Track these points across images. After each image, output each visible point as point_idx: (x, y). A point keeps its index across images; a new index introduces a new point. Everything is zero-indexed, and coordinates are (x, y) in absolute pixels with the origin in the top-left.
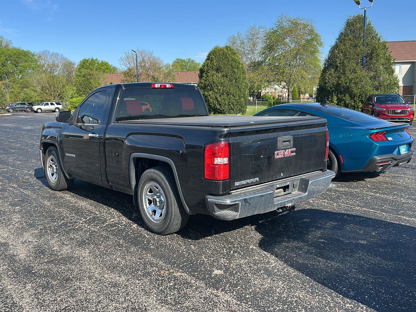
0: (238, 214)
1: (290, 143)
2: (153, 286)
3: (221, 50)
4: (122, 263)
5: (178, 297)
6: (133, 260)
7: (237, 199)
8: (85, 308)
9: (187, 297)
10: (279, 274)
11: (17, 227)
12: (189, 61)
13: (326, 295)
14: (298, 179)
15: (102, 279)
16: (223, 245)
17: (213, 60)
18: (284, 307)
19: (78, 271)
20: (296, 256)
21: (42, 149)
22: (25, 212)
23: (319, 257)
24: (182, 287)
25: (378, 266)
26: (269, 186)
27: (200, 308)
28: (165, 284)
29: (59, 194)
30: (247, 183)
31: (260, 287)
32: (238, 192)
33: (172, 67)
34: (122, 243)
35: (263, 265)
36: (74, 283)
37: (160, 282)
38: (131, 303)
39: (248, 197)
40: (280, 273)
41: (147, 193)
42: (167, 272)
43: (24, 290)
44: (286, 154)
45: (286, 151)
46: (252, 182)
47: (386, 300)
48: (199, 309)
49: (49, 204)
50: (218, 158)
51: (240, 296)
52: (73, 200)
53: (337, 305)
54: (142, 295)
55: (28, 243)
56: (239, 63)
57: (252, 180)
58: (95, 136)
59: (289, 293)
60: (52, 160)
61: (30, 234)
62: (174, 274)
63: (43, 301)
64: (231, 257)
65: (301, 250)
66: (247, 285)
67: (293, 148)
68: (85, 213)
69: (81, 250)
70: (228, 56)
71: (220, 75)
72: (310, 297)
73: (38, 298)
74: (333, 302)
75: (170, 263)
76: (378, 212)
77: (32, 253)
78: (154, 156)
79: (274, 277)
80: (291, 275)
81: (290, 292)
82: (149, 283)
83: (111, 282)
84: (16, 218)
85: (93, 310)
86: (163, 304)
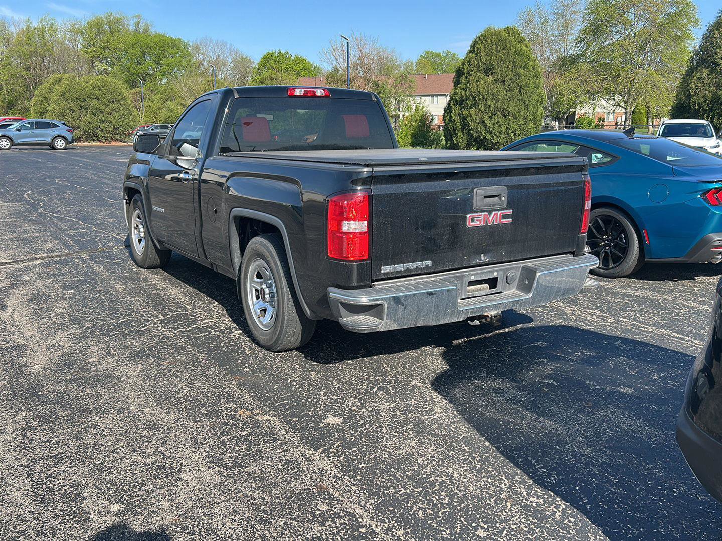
0: (380, 323)
1: (500, 199)
2: (212, 434)
3: (497, 33)
4: (184, 391)
5: (243, 455)
6: (203, 389)
7: (380, 296)
8: (86, 458)
9: (258, 457)
10: (438, 433)
11: (54, 322)
12: (447, 55)
13: (504, 478)
14: (517, 267)
15: (138, 415)
16: (366, 375)
17: (480, 52)
18: (415, 490)
19: (108, 398)
20: (486, 406)
21: (127, 198)
22: (79, 299)
23: (527, 410)
24: (259, 439)
25: (631, 435)
26: (452, 277)
27: (269, 478)
28: (234, 432)
29: (147, 273)
30: (408, 268)
31: (391, 451)
32: (388, 285)
33: (416, 65)
34: (201, 360)
35: (418, 415)
36: (91, 417)
37: (228, 429)
38: (162, 457)
39: (401, 294)
40: (440, 431)
41: (253, 278)
42: (248, 413)
43: (11, 421)
44: (491, 219)
45: (490, 215)
46: (417, 267)
47: (613, 497)
48: (267, 479)
49: (120, 289)
50: (350, 221)
51: (349, 463)
52: (161, 284)
53: (515, 497)
54: (186, 447)
55: (56, 348)
56: (529, 58)
57: (418, 264)
58: (187, 177)
59: (437, 468)
60: (139, 218)
61: (66, 334)
62: (257, 417)
63: (29, 441)
64: (370, 396)
65: (501, 395)
66: (370, 447)
67: (507, 210)
68: (170, 306)
69: (130, 365)
70: (508, 45)
71: (490, 79)
72: (472, 477)
73: (24, 436)
74: (509, 492)
75: (261, 398)
76: (687, 338)
77: (54, 364)
78: (259, 215)
79: (425, 438)
80: (459, 437)
81: (439, 466)
82: (208, 427)
83: (149, 421)
84: (60, 307)
85: (97, 463)
86: (213, 464)
